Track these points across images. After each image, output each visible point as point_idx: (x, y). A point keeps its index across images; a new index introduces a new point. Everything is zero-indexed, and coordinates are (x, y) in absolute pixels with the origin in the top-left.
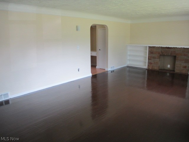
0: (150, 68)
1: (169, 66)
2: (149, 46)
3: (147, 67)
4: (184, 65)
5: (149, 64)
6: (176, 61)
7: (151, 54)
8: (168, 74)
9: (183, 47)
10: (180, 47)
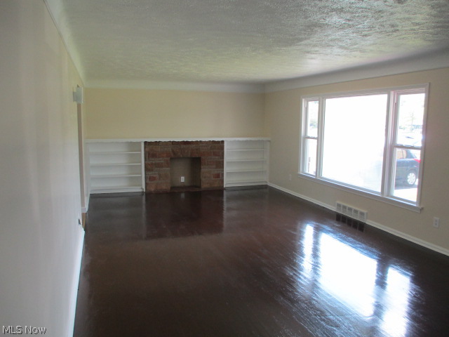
0: (152, 189)
1: (183, 179)
2: (145, 143)
3: (144, 187)
4: (216, 172)
5: (148, 181)
6: (202, 167)
7: (151, 159)
8: (183, 195)
9: (212, 140)
10: (207, 140)
